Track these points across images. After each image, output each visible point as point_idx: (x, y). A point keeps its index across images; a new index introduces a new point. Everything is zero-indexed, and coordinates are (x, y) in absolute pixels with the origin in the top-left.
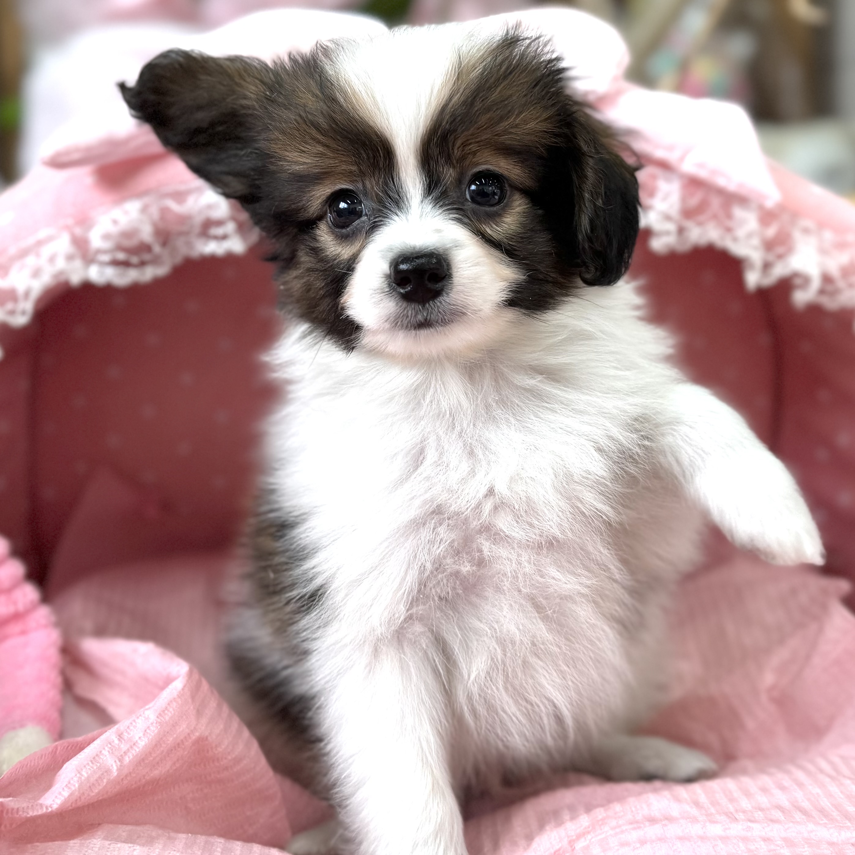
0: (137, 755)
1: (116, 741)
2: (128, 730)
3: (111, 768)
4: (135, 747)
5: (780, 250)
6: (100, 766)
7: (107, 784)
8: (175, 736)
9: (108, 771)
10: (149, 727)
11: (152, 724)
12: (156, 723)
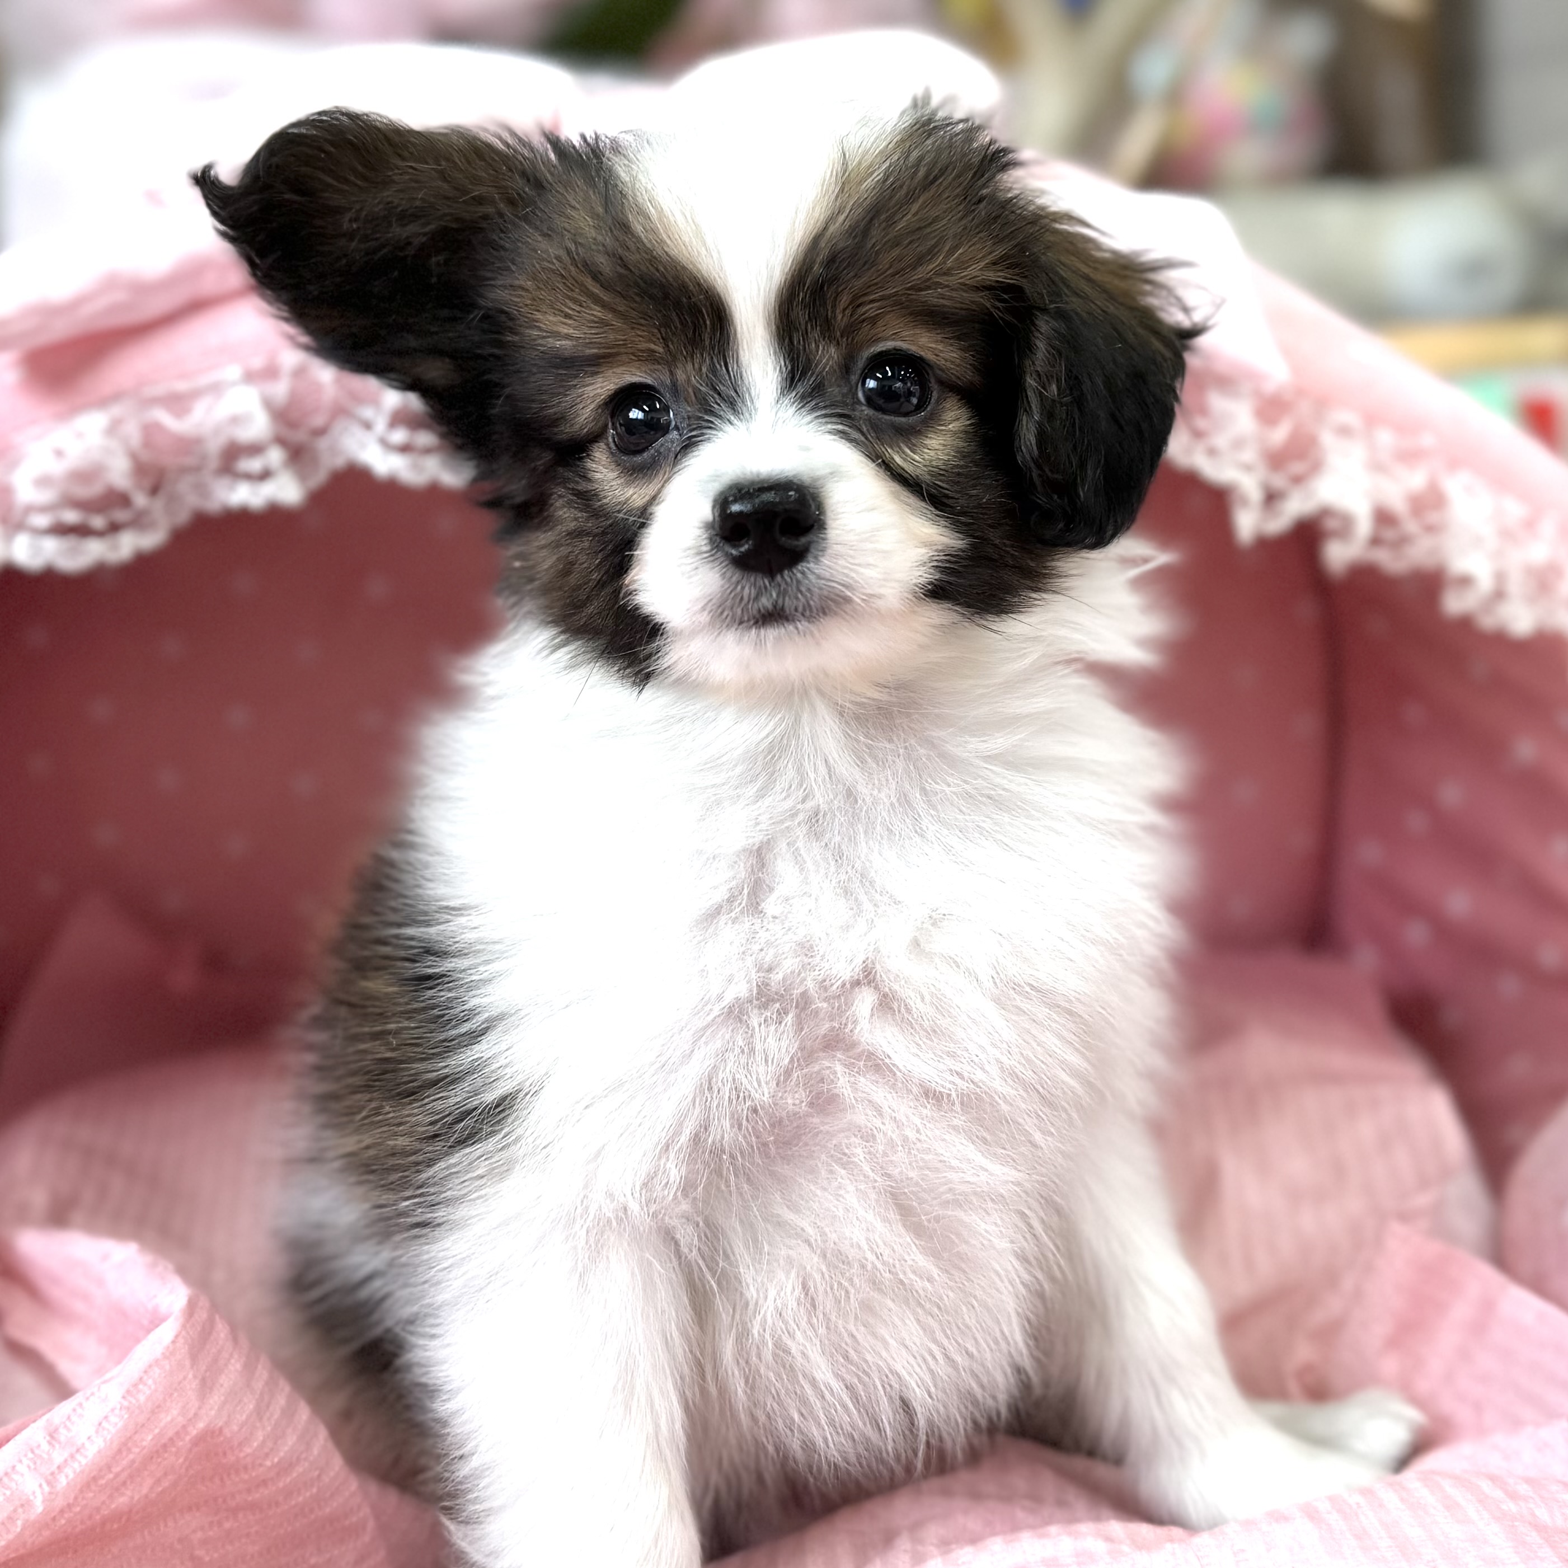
0: (82, 1472)
1: (45, 1446)
2: (68, 1423)
3: (32, 1498)
4: (78, 1457)
5: (1297, 467)
6: (12, 1494)
7: (24, 1528)
8: (157, 1431)
9: (26, 1504)
10: (106, 1417)
11: (113, 1410)
12: (121, 1408)
